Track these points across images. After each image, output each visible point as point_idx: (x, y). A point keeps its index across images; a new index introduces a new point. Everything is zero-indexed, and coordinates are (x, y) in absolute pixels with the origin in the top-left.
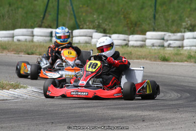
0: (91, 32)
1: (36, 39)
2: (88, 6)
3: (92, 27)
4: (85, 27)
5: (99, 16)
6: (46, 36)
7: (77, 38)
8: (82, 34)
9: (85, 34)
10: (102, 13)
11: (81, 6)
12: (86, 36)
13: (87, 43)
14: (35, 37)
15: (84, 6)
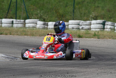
0: (36, 21)
1: (3, 25)
2: (34, 5)
3: (36, 18)
4: (33, 18)
5: (41, 11)
6: (9, 24)
7: (28, 24)
8: (31, 22)
9: (33, 22)
10: (42, 10)
11: (30, 5)
12: (33, 23)
13: (33, 27)
14: (3, 24)
15: (32, 5)
